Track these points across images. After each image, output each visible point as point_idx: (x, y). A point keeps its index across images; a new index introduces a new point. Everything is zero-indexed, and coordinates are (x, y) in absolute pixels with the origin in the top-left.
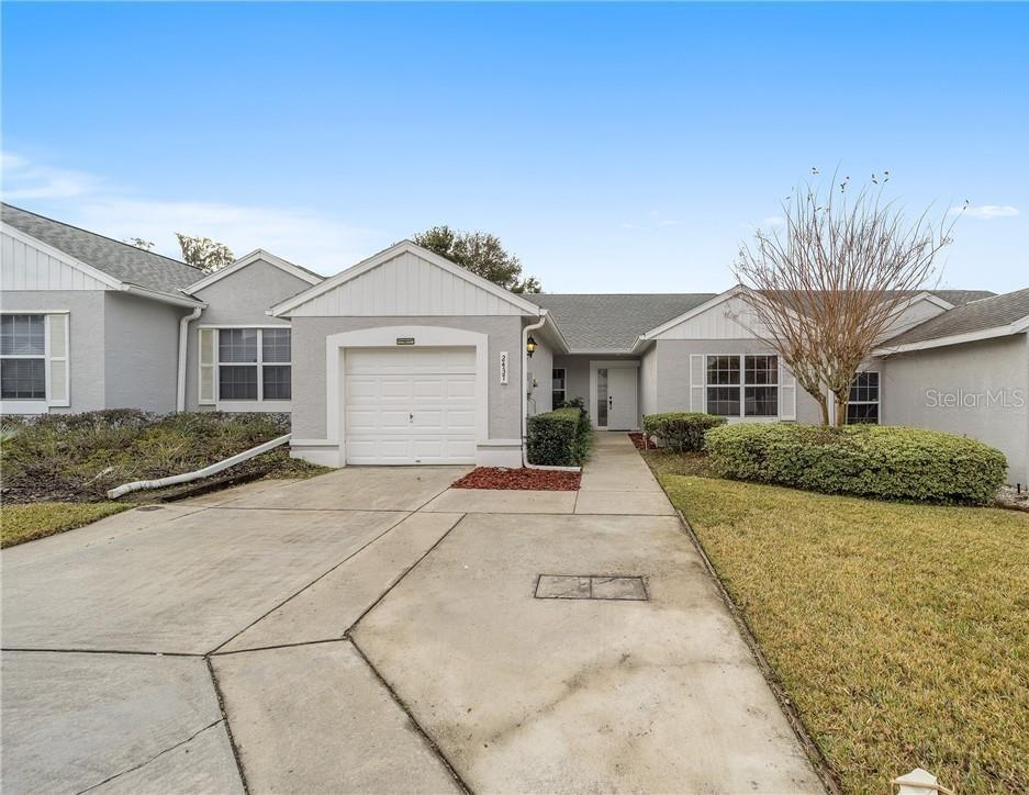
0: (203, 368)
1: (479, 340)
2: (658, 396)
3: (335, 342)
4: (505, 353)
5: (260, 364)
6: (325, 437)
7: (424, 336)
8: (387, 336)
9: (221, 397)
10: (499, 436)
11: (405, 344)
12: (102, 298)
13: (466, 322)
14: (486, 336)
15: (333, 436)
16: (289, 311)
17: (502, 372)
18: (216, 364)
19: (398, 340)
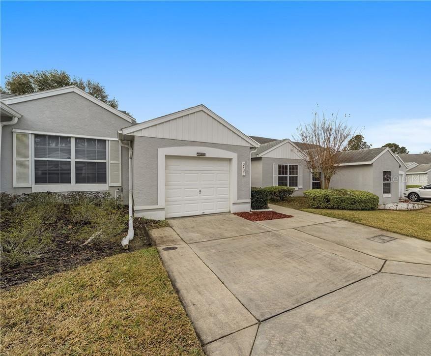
0: (17, 161)
1: (234, 156)
2: (263, 180)
3: (162, 152)
4: (244, 162)
5: (73, 160)
6: (157, 204)
7: (210, 152)
8: (192, 151)
9: (36, 182)
10: (241, 199)
11: (201, 156)
13: (228, 147)
14: (237, 154)
15: (161, 203)
16: (134, 132)
17: (243, 170)
18: (31, 158)
19: (197, 153)
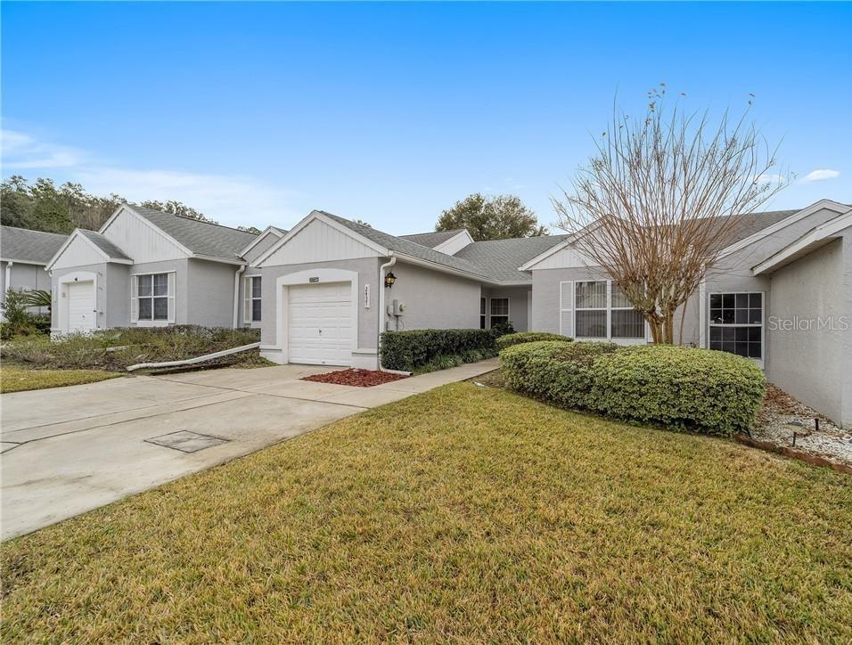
0: (246, 301)
1: (353, 276)
4: (368, 286)
6: (275, 344)
7: (325, 275)
8: (303, 277)
9: (254, 319)
10: (364, 346)
11: (314, 282)
12: (186, 262)
13: (346, 264)
14: (357, 273)
17: (365, 299)
18: (251, 299)
19: (310, 279)
